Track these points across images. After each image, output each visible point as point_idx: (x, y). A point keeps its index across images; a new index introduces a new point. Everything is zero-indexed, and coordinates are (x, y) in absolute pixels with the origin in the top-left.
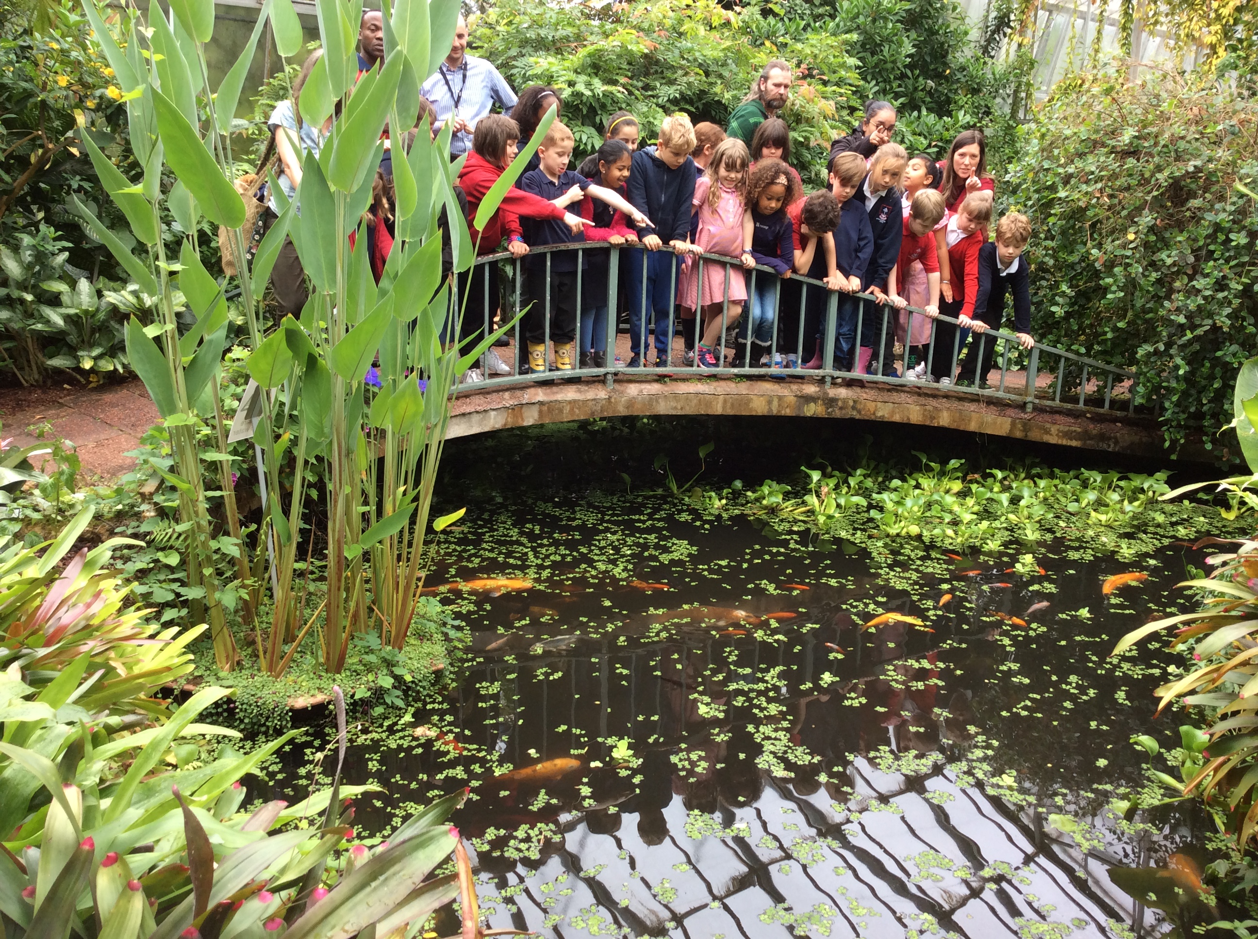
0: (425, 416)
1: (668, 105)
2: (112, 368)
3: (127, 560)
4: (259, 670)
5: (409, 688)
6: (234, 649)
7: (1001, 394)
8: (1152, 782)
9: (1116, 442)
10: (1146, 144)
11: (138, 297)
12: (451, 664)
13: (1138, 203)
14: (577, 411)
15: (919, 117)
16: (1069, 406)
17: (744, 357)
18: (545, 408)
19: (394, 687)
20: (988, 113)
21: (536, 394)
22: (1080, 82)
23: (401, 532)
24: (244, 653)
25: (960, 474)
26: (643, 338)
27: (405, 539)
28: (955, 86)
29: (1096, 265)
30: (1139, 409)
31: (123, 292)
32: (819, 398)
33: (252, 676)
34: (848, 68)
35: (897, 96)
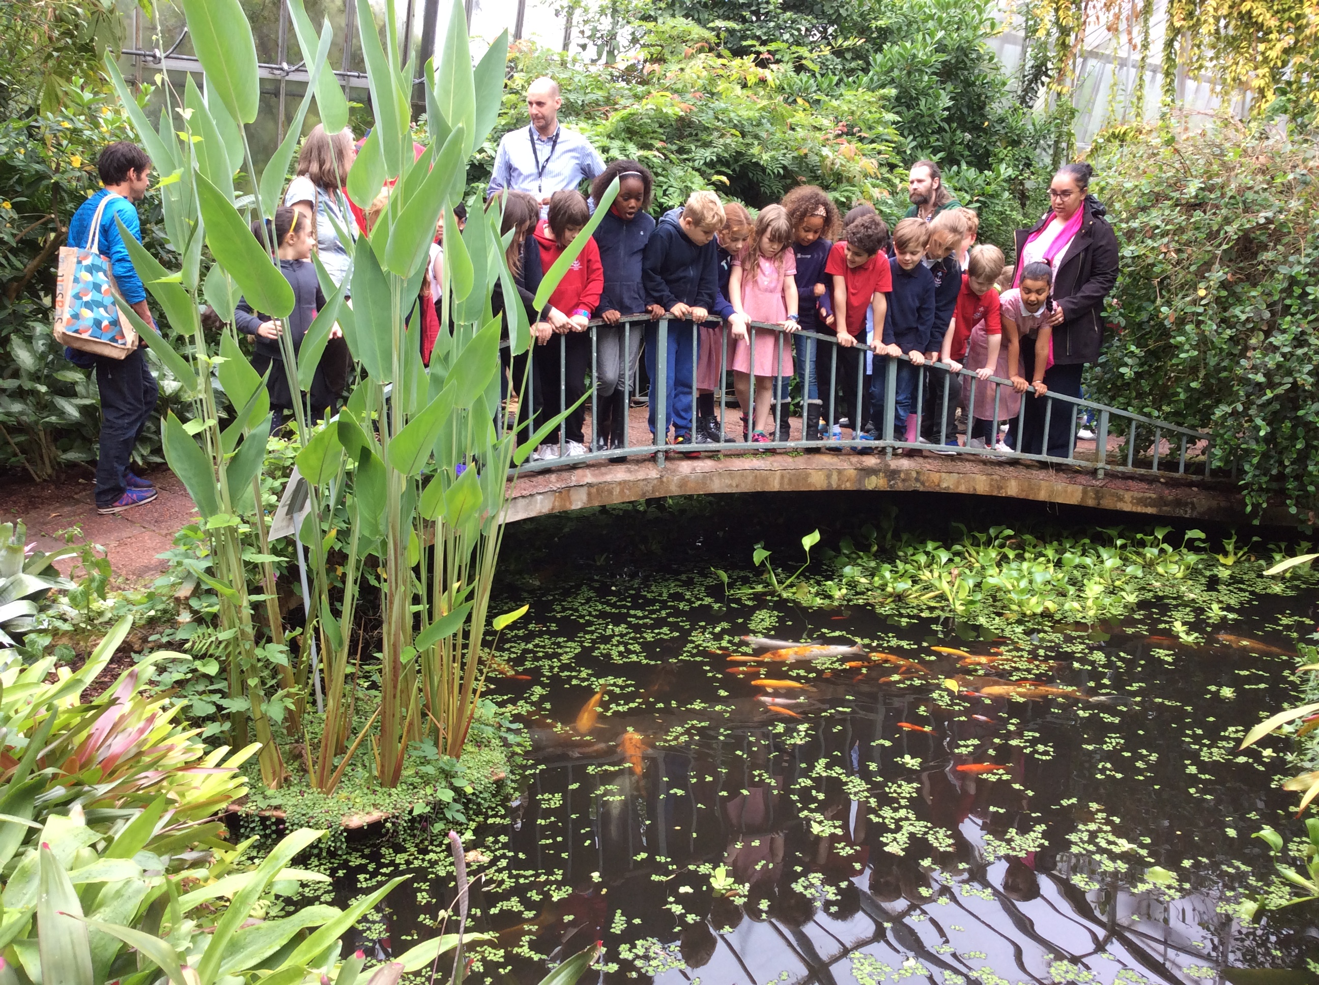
1: (704, 168)
4: (308, 786)
5: (469, 800)
6: (281, 765)
9: (1193, 508)
10: (1212, 196)
12: (512, 772)
13: (1207, 258)
14: (627, 492)
15: (958, 173)
16: (1143, 471)
18: (594, 490)
19: (455, 800)
20: (1028, 165)
21: (585, 476)
24: (291, 768)
28: (994, 139)
29: (1166, 322)
30: (1215, 472)
32: (880, 471)
33: (302, 793)
34: (885, 124)
35: (935, 151)
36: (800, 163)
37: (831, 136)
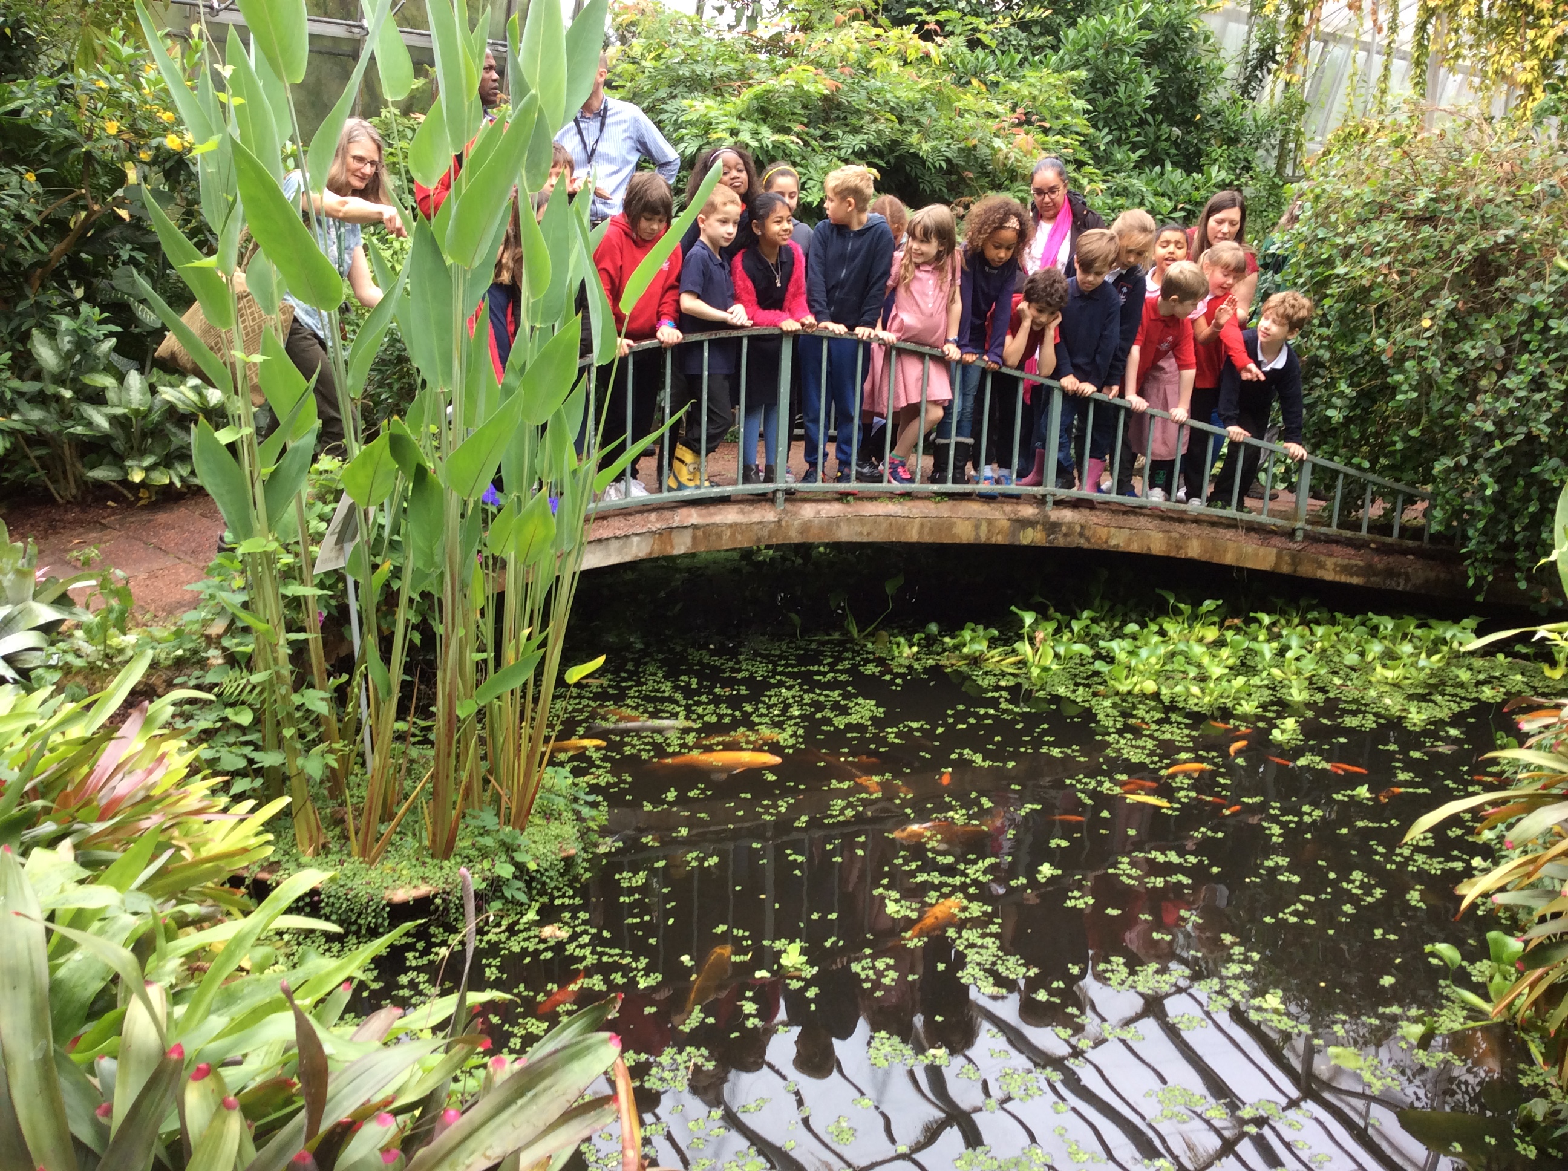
0: (556, 542)
2: (167, 481)
3: (188, 717)
4: (349, 855)
5: (533, 879)
6: (319, 828)
7: (1263, 519)
8: (1453, 1002)
9: (1408, 580)
10: (1445, 209)
11: (200, 394)
12: (585, 850)
13: (1435, 282)
14: (739, 537)
15: (1162, 174)
16: (1349, 534)
17: (946, 469)
18: (700, 533)
19: (515, 877)
20: (1247, 168)
21: (689, 516)
22: (1362, 130)
23: (525, 685)
24: (331, 834)
25: (1216, 619)
26: (821, 447)
27: (529, 696)
28: (1207, 135)
29: (1383, 358)
30: (1435, 538)
31: (182, 388)
32: (1038, 523)
33: (341, 862)
34: (1075, 113)
35: (1135, 147)
36: (968, 156)
37: (1006, 125)
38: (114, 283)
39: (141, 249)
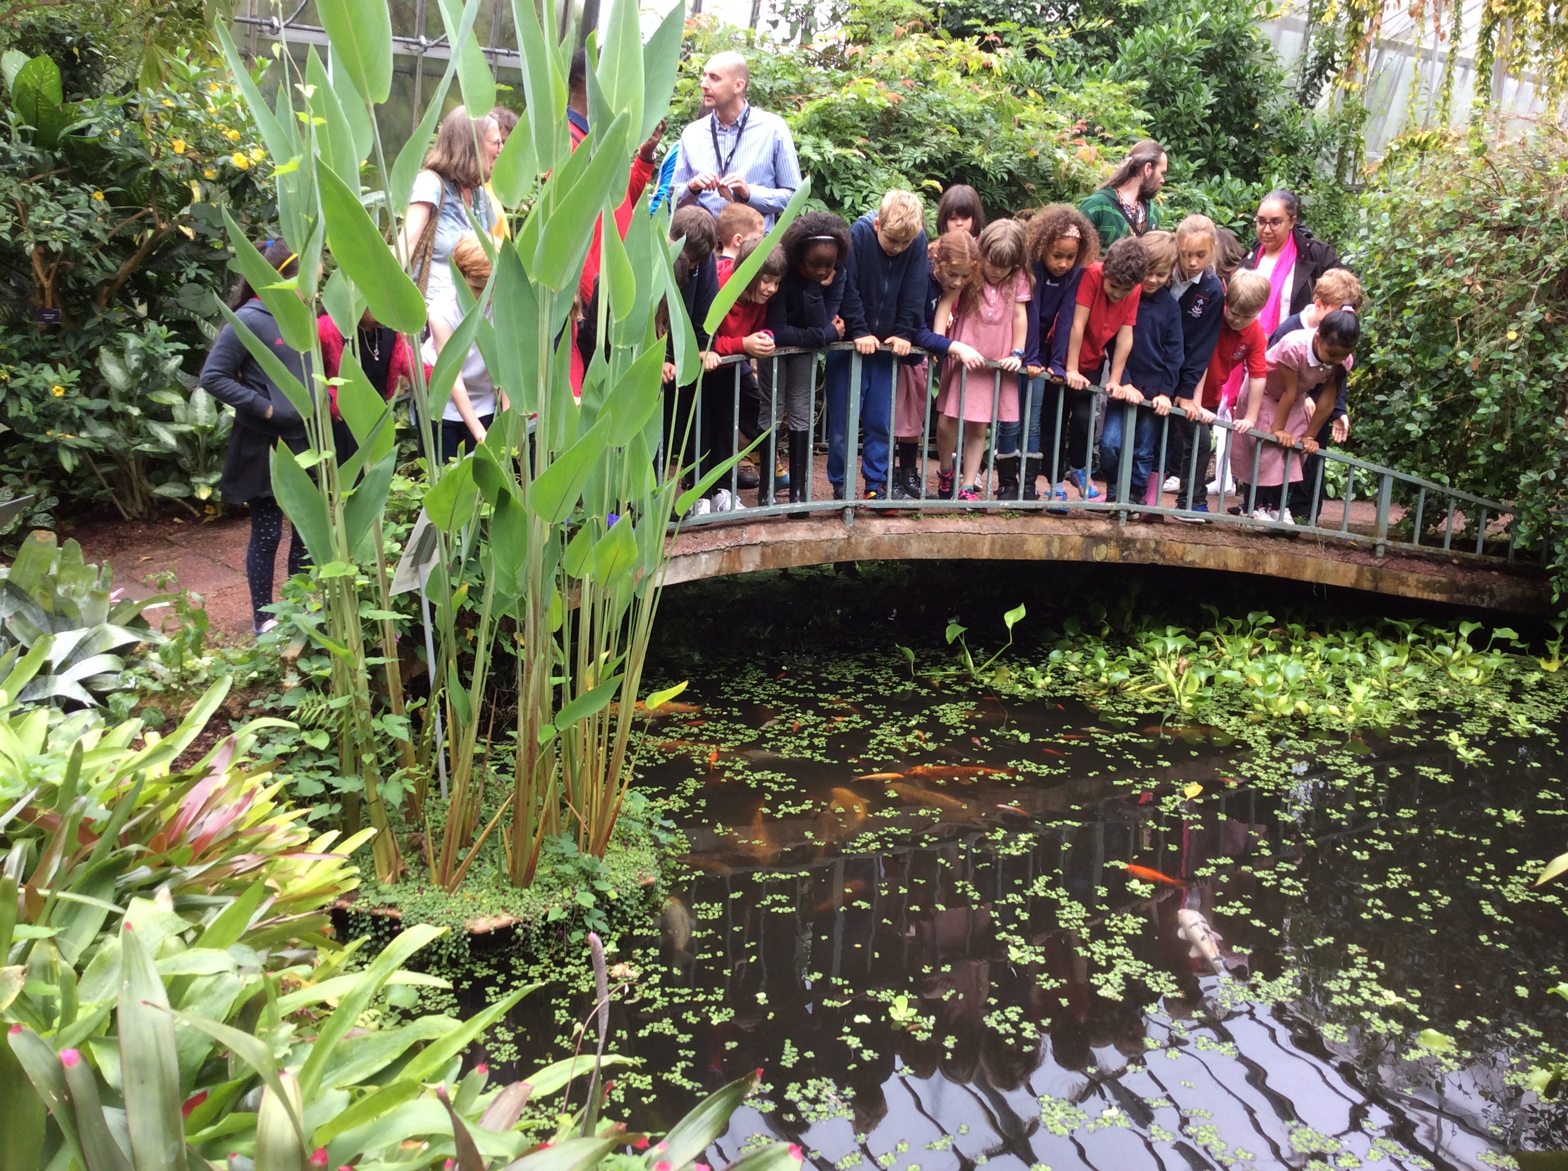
1: (913, 171)
3: (264, 741)
4: (428, 882)
5: (613, 907)
6: (397, 856)
7: (1343, 534)
10: (1530, 218)
12: (663, 877)
13: (1521, 293)
14: (808, 554)
15: (1220, 184)
16: (1432, 549)
17: (1015, 485)
18: (769, 551)
19: (596, 906)
20: (1306, 177)
21: (758, 533)
24: (409, 860)
27: (606, 720)
28: (1265, 144)
29: (1467, 371)
30: (1520, 553)
32: (1111, 539)
33: (420, 890)
34: (1134, 123)
35: (1193, 157)
36: (1029, 168)
37: (1067, 136)
38: (180, 300)
39: (207, 267)
